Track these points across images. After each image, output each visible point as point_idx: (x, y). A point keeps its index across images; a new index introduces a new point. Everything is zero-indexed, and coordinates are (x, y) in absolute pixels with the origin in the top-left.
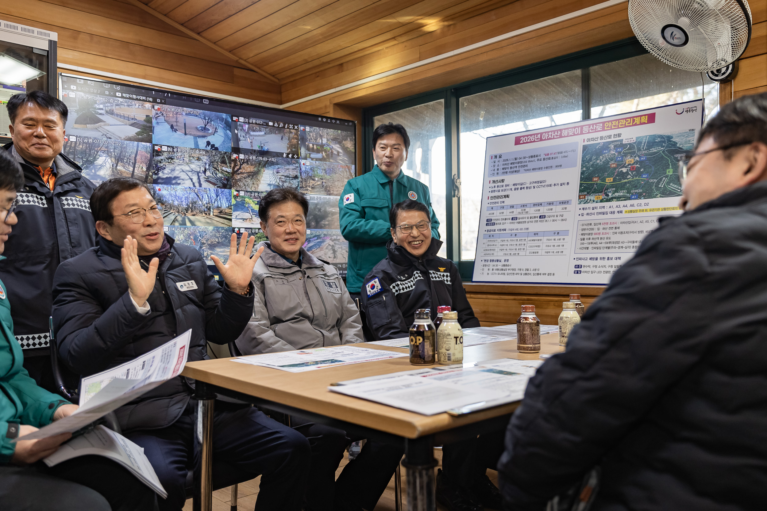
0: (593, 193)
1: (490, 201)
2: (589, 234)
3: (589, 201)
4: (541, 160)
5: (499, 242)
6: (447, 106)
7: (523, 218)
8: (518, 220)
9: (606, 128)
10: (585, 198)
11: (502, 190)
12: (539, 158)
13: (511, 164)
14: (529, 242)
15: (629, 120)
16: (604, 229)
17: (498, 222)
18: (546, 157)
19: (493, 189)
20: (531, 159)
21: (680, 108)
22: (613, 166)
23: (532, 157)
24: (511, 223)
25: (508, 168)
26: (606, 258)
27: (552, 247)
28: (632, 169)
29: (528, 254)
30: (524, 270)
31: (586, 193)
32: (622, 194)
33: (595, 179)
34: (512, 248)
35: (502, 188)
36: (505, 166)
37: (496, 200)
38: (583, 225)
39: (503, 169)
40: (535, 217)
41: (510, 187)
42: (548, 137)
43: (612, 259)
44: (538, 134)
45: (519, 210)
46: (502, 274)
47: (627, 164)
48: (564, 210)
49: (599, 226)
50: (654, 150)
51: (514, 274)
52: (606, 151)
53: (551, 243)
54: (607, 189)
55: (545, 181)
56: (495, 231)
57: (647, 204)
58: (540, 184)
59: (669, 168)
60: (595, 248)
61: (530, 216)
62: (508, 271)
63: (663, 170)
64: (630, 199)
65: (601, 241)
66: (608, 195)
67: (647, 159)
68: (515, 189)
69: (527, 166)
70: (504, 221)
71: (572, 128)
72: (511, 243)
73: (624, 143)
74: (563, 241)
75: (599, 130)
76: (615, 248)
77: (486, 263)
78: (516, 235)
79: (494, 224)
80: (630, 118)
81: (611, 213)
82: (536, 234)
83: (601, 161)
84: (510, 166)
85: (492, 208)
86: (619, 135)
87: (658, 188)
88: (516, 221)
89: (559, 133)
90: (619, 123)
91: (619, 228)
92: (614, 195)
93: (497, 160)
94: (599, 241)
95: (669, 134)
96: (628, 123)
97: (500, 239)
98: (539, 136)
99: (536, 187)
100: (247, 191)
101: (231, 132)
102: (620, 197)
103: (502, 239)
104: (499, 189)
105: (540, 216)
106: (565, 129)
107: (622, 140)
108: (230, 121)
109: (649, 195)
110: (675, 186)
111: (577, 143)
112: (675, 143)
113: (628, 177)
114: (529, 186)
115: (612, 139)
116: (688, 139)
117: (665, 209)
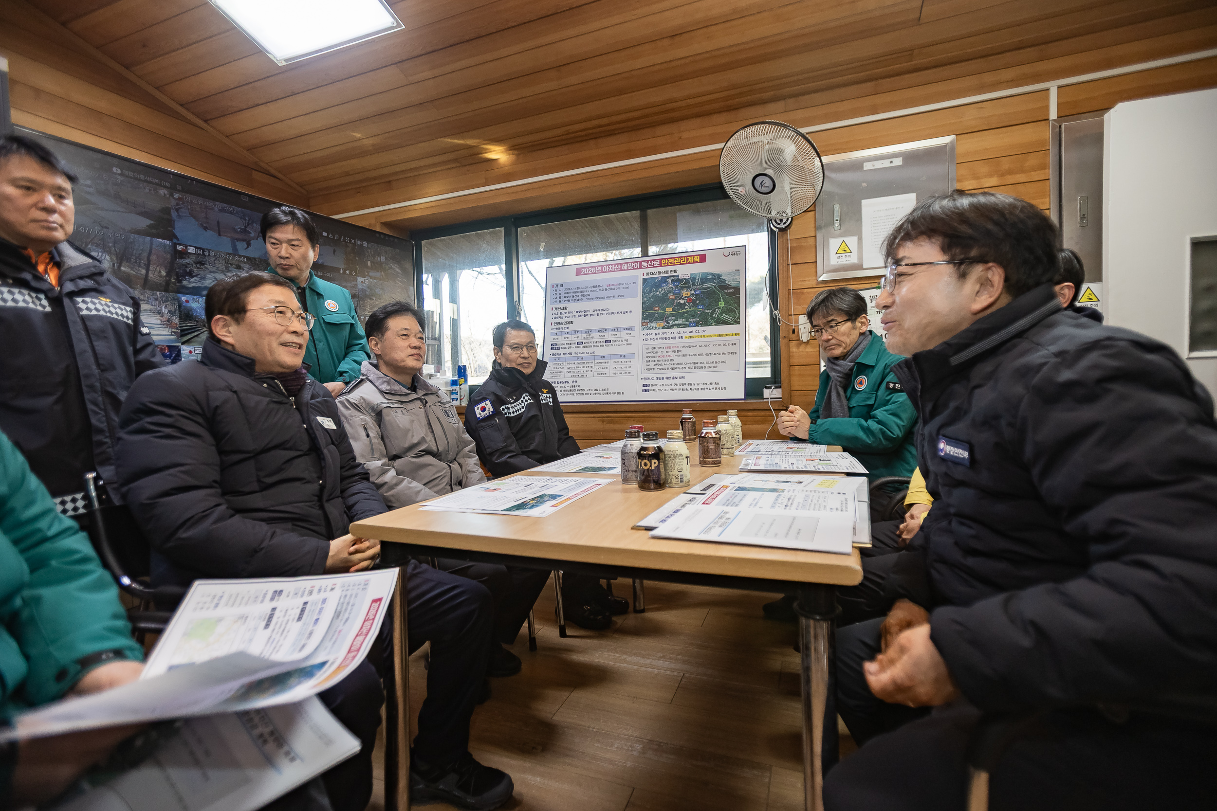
0: (655, 320)
1: (553, 327)
2: (654, 357)
3: (651, 328)
4: (603, 290)
5: (565, 365)
6: (507, 234)
7: (588, 343)
8: (584, 345)
9: (663, 265)
10: (647, 325)
11: (565, 317)
12: (601, 288)
13: (573, 293)
14: (596, 365)
15: (683, 258)
16: (667, 352)
17: (563, 346)
18: (608, 288)
19: (556, 316)
20: (593, 289)
21: (727, 252)
22: (671, 297)
23: (594, 287)
24: (576, 347)
25: (570, 297)
26: (672, 378)
27: (619, 369)
28: (689, 301)
29: (596, 375)
30: (593, 390)
31: (648, 321)
32: (681, 322)
33: (656, 309)
34: (579, 371)
35: (566, 315)
36: (567, 295)
37: (560, 326)
38: (647, 349)
39: (565, 297)
40: (600, 342)
41: (573, 314)
42: (608, 269)
43: (676, 378)
44: (599, 266)
45: (585, 335)
46: (571, 394)
47: (684, 297)
48: (629, 336)
49: (662, 350)
50: (706, 285)
51: (583, 394)
52: (665, 285)
53: (616, 365)
54: (668, 318)
55: (608, 310)
56: (560, 355)
57: (704, 331)
58: (603, 312)
59: (720, 301)
60: (660, 369)
61: (595, 341)
62: (577, 392)
63: (716, 303)
64: (689, 326)
65: (665, 363)
66: (669, 323)
67: (702, 293)
68: (579, 316)
69: (589, 295)
70: (569, 346)
71: (631, 263)
72: (578, 366)
73: (680, 278)
74: (630, 363)
75: (657, 265)
76: (679, 368)
78: (582, 358)
79: (559, 348)
81: (673, 338)
82: (602, 357)
83: (660, 293)
85: (556, 334)
86: (675, 271)
87: (713, 318)
88: (581, 345)
89: (619, 266)
90: (674, 260)
91: (681, 351)
92: (674, 323)
93: (558, 289)
94: (663, 363)
95: (719, 273)
96: (683, 261)
97: (566, 362)
98: (599, 268)
99: (599, 315)
102: (680, 325)
103: (568, 362)
104: (562, 315)
105: (606, 341)
106: (625, 263)
107: (678, 276)
109: (706, 324)
110: (727, 316)
111: (637, 277)
112: (725, 281)
113: (686, 308)
114: (593, 313)
115: (670, 274)
116: (735, 277)
117: (720, 335)
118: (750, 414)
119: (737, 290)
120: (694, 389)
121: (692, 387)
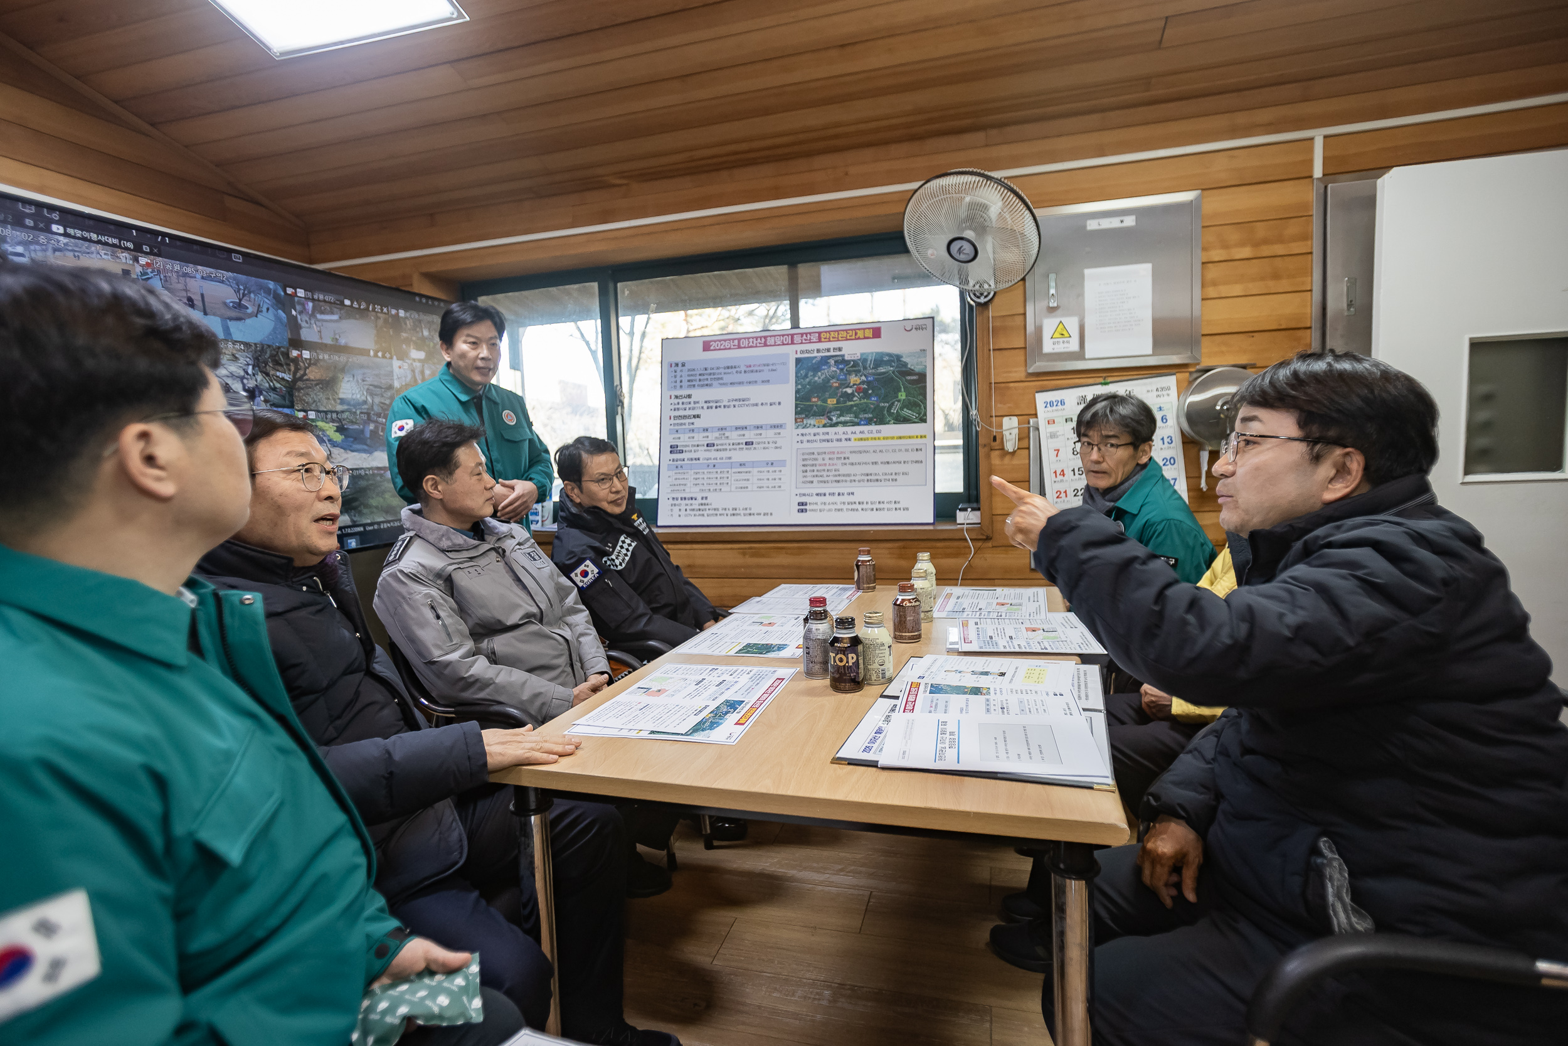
0: (813, 415)
1: (672, 421)
2: (813, 465)
3: (808, 425)
4: (740, 373)
5: (691, 474)
6: (602, 292)
7: (722, 445)
8: (715, 447)
9: (823, 340)
10: (802, 421)
11: (690, 409)
12: (738, 369)
13: (700, 375)
14: (733, 475)
15: (850, 332)
16: (830, 459)
17: (687, 449)
18: (747, 369)
19: (677, 406)
20: (727, 371)
21: (908, 325)
22: (835, 385)
23: (728, 368)
24: (705, 451)
25: (695, 380)
26: (837, 494)
27: (766, 481)
28: (859, 390)
29: (733, 489)
30: (731, 509)
31: (803, 416)
32: (848, 419)
33: (814, 400)
34: (711, 482)
35: (690, 406)
36: (691, 378)
37: (683, 421)
38: (803, 454)
39: (689, 381)
40: (739, 443)
41: (700, 405)
42: (749, 344)
43: (843, 494)
44: (735, 339)
45: (717, 434)
46: (699, 515)
47: (851, 384)
48: (778, 436)
49: (824, 456)
50: (882, 370)
51: (716, 515)
52: (825, 367)
53: (762, 476)
54: (830, 412)
55: (748, 399)
56: (684, 460)
57: (879, 432)
58: (741, 403)
59: (901, 391)
60: (821, 482)
61: (731, 442)
62: (708, 512)
63: (895, 394)
64: (858, 424)
66: (831, 420)
67: (876, 380)
68: (708, 408)
69: (722, 379)
70: (696, 448)
71: (780, 336)
72: (709, 476)
73: (846, 358)
74: (779, 473)
75: (815, 340)
76: (846, 481)
77: (675, 502)
78: (714, 466)
79: (681, 452)
80: (852, 330)
81: (838, 440)
82: (742, 465)
83: (819, 378)
84: (698, 377)
85: (677, 431)
86: (840, 349)
87: (890, 414)
88: (713, 448)
90: (838, 335)
91: (848, 458)
92: (839, 420)
93: (678, 369)
94: (825, 474)
95: (898, 353)
96: (849, 337)
97: (693, 471)
98: (736, 342)
99: (736, 406)
100: (320, 412)
101: (284, 312)
102: (847, 423)
103: (696, 471)
104: (684, 406)
105: (746, 443)
106: (771, 336)
107: (843, 356)
108: (283, 294)
109: (882, 422)
110: (910, 412)
111: (787, 355)
112: (905, 365)
113: (854, 399)
114: (727, 404)
115: (832, 353)
116: (920, 360)
117: (900, 438)
118: (939, 544)
119: (922, 377)
120: (866, 510)
121: (865, 506)
